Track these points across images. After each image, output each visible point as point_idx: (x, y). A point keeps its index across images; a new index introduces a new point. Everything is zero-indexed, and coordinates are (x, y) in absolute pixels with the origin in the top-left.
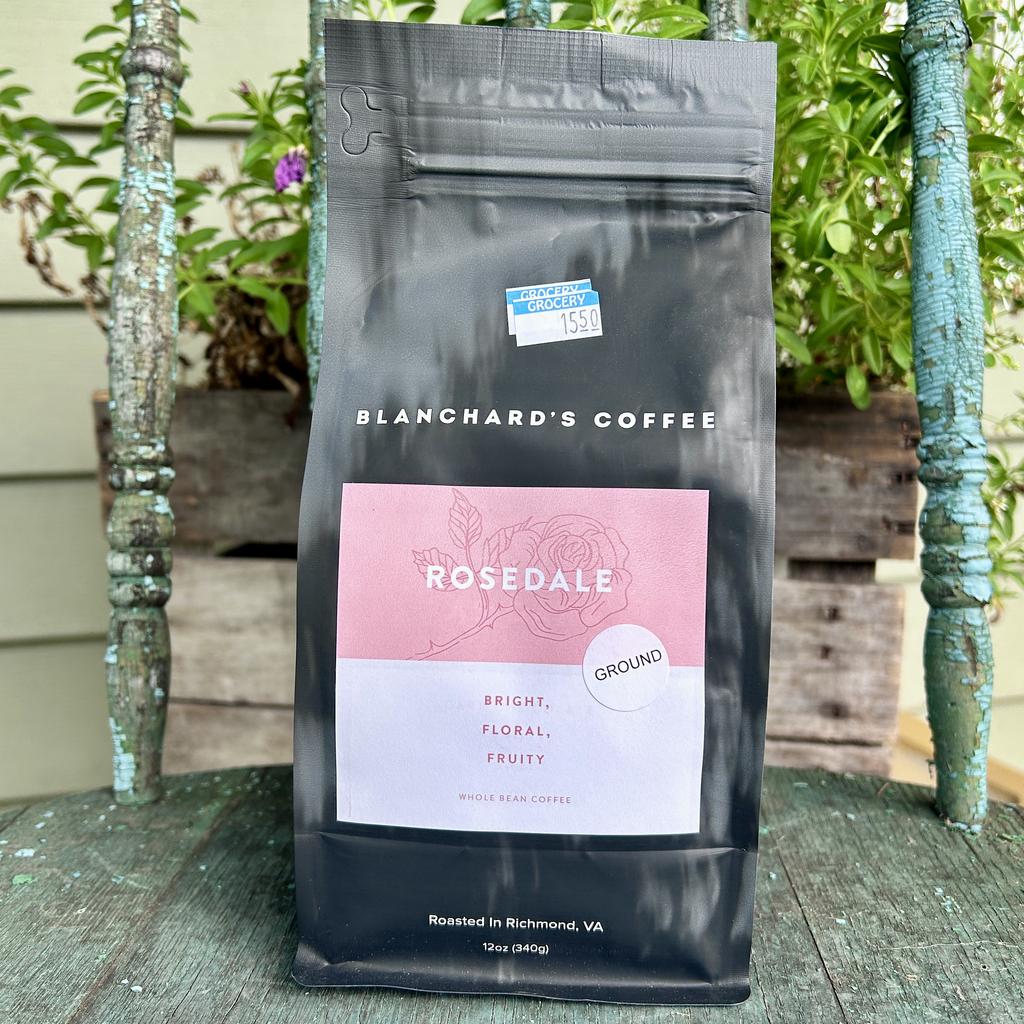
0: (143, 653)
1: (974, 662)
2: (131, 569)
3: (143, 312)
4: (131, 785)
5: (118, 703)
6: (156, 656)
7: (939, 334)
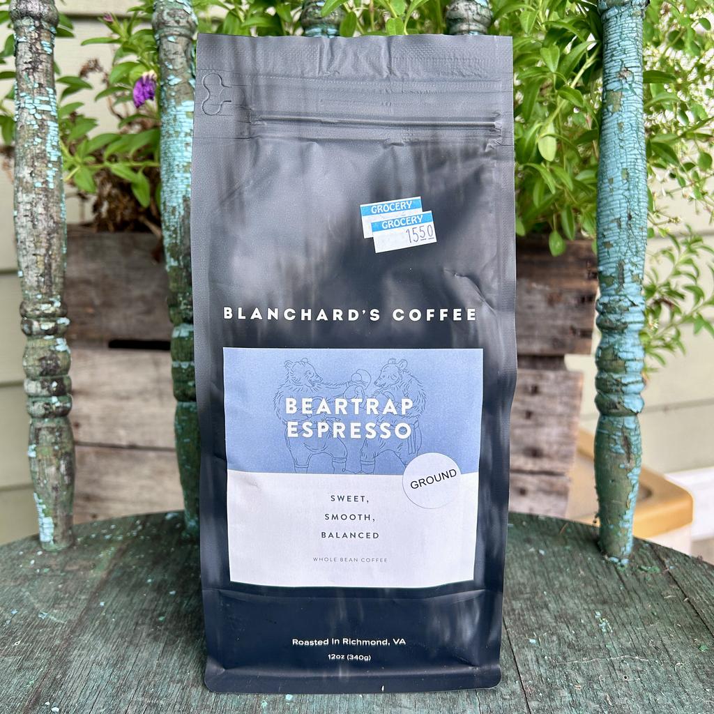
0: (54, 450)
1: (629, 453)
2: (41, 392)
3: (38, 205)
4: (52, 538)
5: (39, 484)
6: (63, 451)
7: (615, 224)
